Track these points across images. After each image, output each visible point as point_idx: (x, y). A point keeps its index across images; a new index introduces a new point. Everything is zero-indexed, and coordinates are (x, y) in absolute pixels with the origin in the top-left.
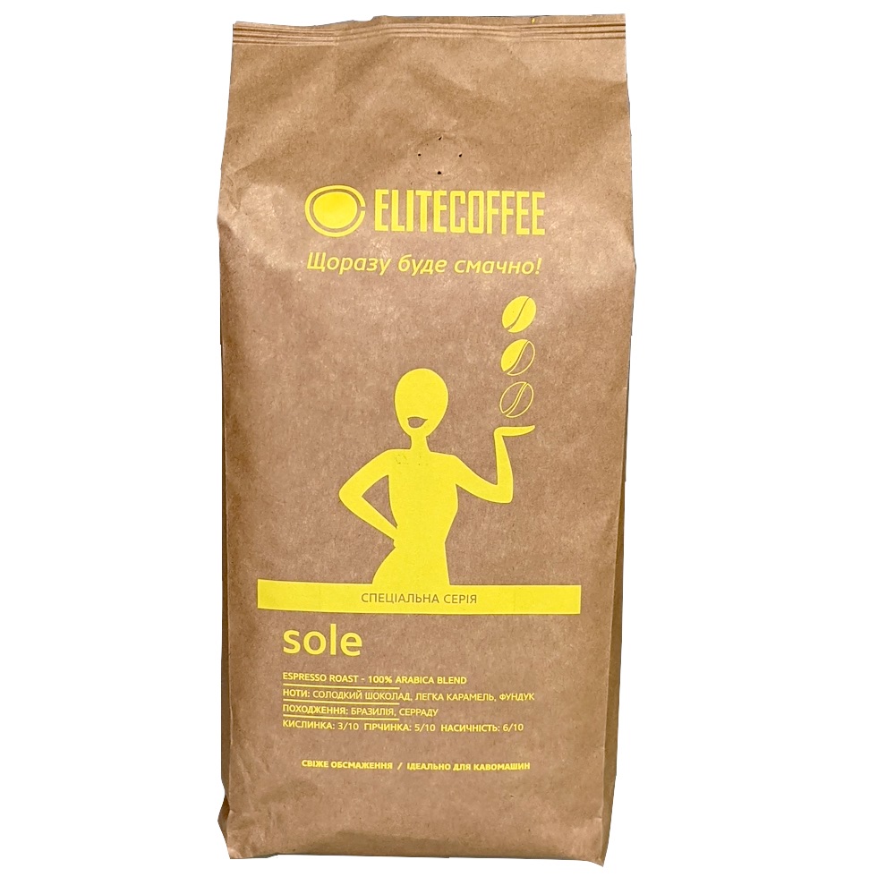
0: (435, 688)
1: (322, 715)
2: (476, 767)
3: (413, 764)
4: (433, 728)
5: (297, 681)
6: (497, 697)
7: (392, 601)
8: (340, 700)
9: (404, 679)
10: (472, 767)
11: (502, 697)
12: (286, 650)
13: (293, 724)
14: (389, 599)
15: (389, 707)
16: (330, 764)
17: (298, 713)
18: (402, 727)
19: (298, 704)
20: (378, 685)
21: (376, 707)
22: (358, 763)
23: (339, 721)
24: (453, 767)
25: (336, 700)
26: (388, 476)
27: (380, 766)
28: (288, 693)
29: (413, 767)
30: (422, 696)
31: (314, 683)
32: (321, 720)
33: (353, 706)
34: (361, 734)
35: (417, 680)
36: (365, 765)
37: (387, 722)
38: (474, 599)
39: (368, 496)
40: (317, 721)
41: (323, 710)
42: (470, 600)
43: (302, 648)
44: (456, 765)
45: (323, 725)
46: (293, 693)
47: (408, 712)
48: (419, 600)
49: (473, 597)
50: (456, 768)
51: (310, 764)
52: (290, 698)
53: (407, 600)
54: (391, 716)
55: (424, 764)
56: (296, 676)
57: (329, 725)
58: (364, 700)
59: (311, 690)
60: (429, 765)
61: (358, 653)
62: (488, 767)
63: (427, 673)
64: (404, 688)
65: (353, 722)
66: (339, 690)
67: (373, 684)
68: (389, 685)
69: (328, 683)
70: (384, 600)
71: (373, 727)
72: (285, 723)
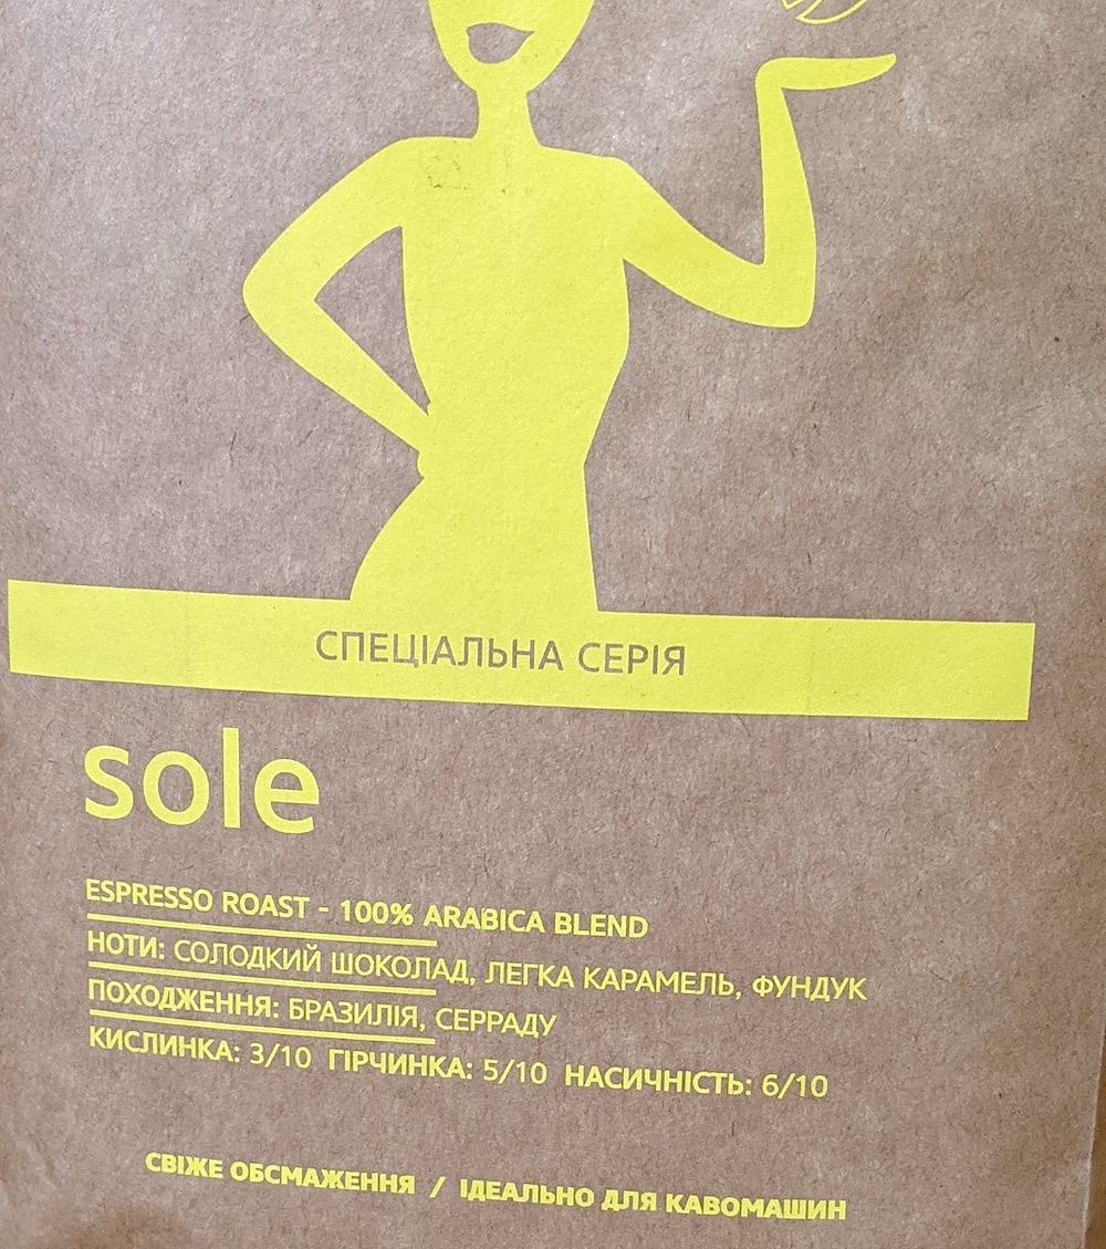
0: (547, 947)
1: (202, 1017)
2: (673, 1202)
3: (478, 1184)
4: (539, 1074)
5: (127, 907)
6: (743, 985)
7: (412, 660)
8: (255, 973)
9: (451, 915)
10: (662, 1201)
11: (762, 985)
12: (92, 808)
13: (117, 1040)
14: (404, 653)
15: (405, 1000)
16: (226, 1169)
17: (134, 1009)
18: (445, 1067)
19: (133, 978)
20: (371, 929)
21: (365, 998)
22: (311, 1172)
23: (252, 1037)
24: (600, 1198)
25: (243, 972)
26: (398, 232)
27: (378, 1182)
28: (102, 942)
29: (478, 1191)
30: (506, 973)
31: (177, 916)
32: (199, 1033)
33: (295, 992)
34: (320, 1080)
35: (490, 920)
36: (332, 1179)
37: (399, 1050)
38: (677, 658)
39: (335, 301)
40: (189, 1033)
41: (203, 1001)
42: (663, 664)
43: (139, 805)
44: (612, 1194)
45: (204, 1048)
46: (115, 943)
47: (463, 1019)
48: (498, 658)
49: (675, 655)
50: (611, 1201)
51: (170, 1164)
52: (108, 957)
53: (459, 657)
54: (410, 1031)
55: (511, 1186)
56: (121, 891)
57: (224, 1050)
58: (327, 976)
59: (168, 937)
60: (526, 1188)
61: (306, 825)
62: (712, 1206)
63: (520, 898)
64: (450, 943)
65: (296, 1042)
66: (252, 941)
67: (353, 927)
68: (401, 930)
69: (216, 917)
70: (388, 653)
71: (355, 1061)
72: (94, 1036)
